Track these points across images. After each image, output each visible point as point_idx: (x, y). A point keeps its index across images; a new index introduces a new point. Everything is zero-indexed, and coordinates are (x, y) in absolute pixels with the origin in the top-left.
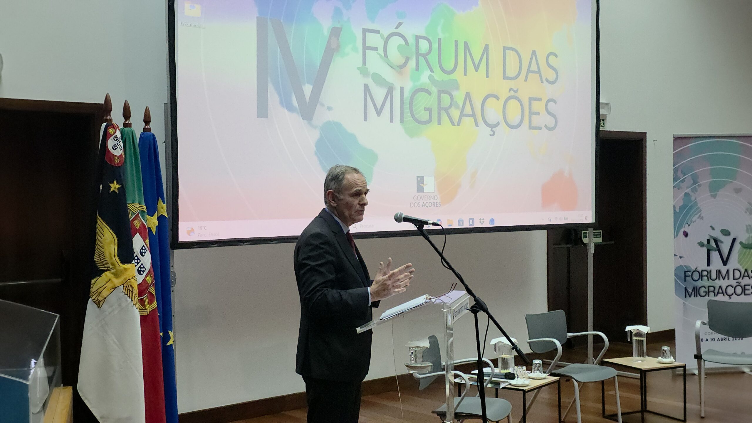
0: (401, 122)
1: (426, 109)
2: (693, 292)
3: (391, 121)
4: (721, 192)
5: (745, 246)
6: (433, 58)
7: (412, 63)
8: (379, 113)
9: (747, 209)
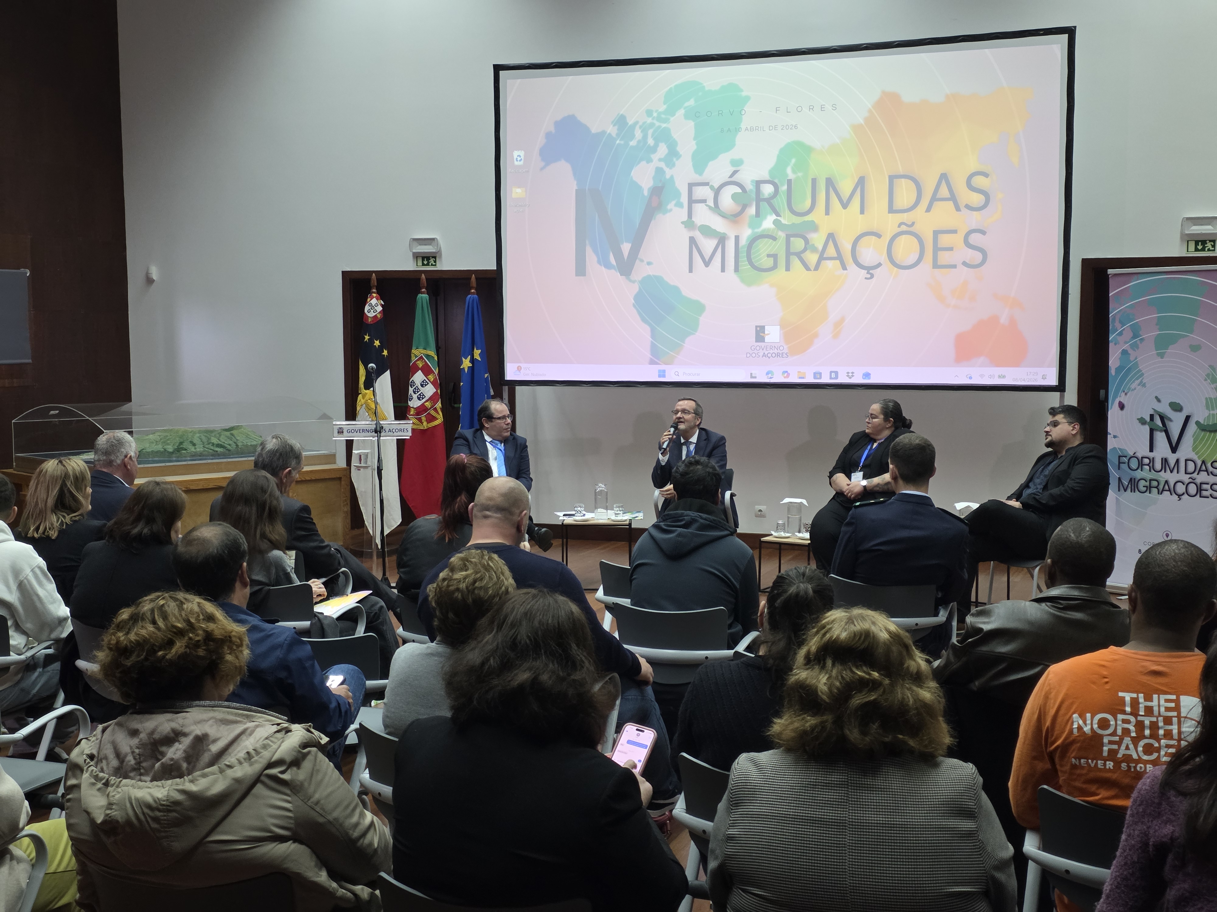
0: (735, 272)
1: (769, 256)
2: (1130, 486)
3: (723, 270)
4: (1171, 350)
5: (1203, 428)
6: (781, 202)
7: (752, 210)
8: (707, 264)
9: (1208, 375)
